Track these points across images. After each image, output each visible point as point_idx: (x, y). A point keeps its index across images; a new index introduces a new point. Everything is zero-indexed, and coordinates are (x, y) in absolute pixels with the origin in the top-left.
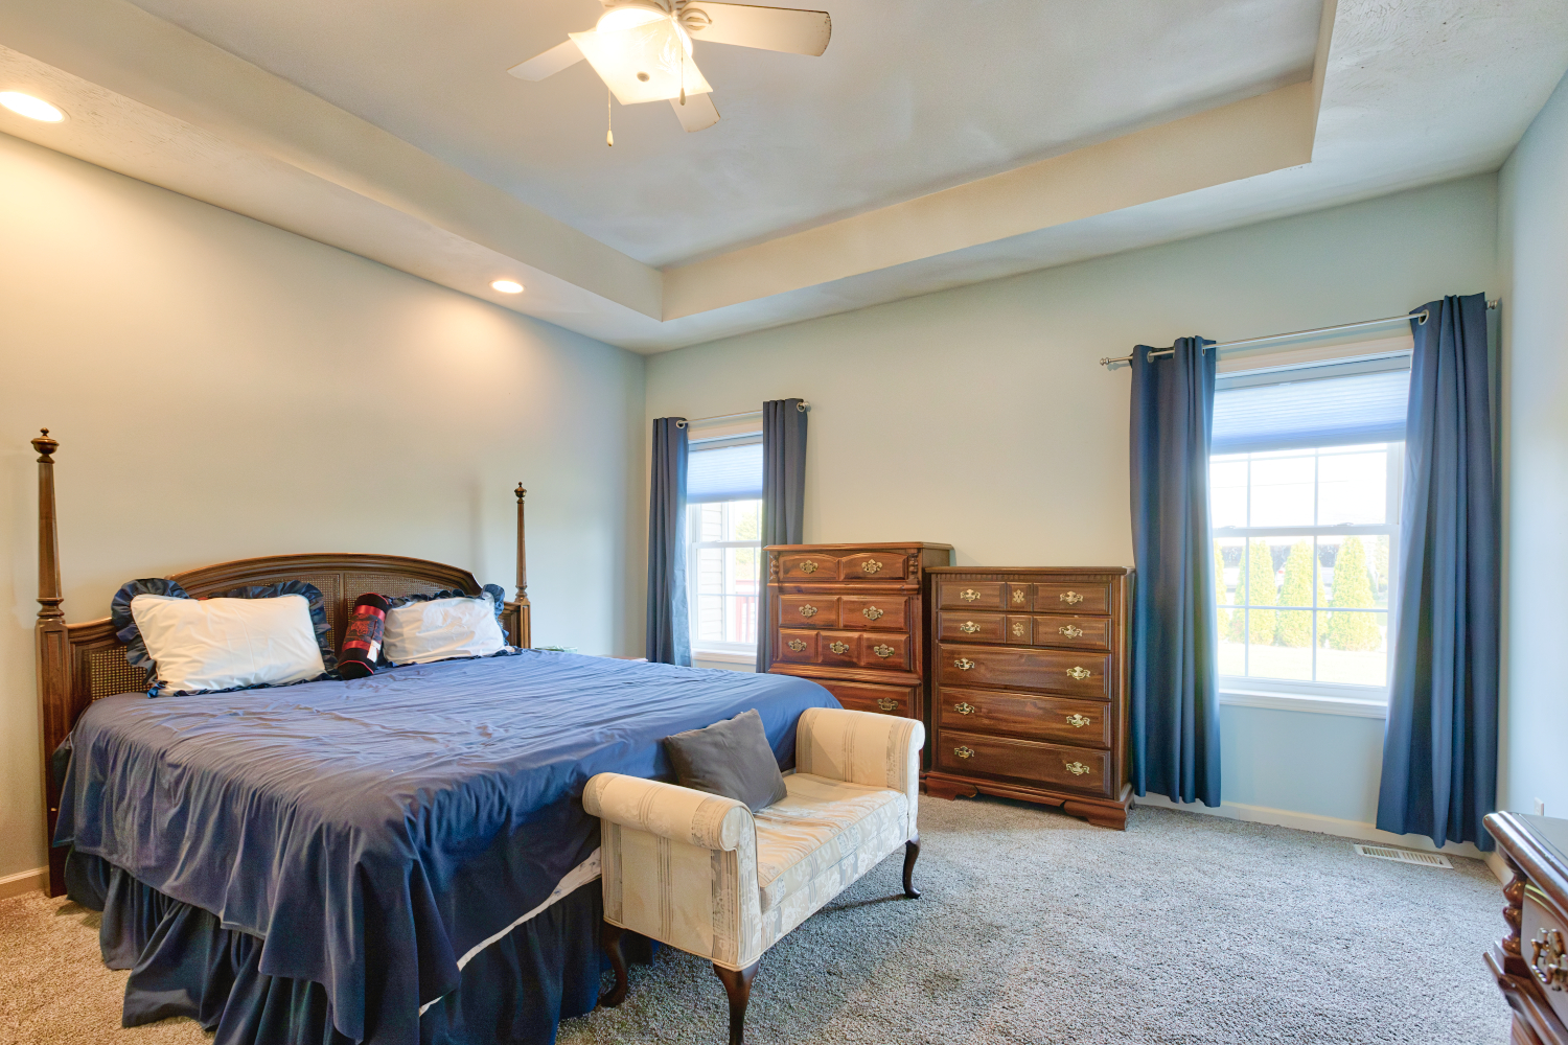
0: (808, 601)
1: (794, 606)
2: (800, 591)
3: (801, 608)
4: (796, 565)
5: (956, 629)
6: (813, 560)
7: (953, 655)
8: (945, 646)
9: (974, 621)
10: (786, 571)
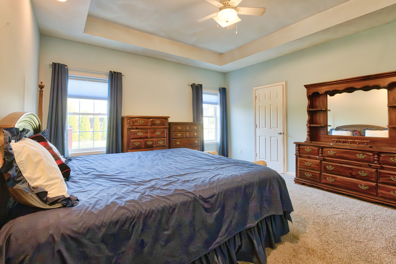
0: (140, 131)
1: (136, 133)
2: (137, 128)
3: (138, 134)
4: (136, 121)
5: (176, 136)
6: (142, 120)
7: (176, 141)
8: (174, 140)
9: (180, 134)
10: (133, 123)
